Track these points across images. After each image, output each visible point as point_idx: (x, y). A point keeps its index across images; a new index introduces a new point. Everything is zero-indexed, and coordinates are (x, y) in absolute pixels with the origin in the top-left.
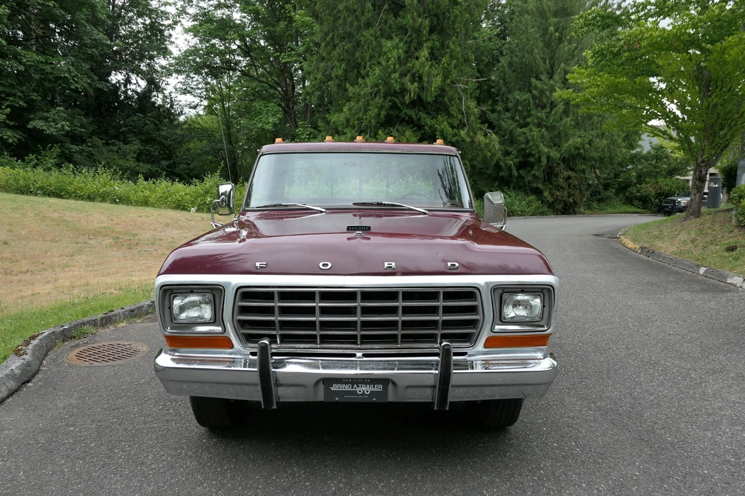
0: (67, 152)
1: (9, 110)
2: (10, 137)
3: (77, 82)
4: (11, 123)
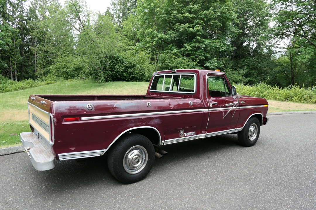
1: (198, 60)
3: (222, 48)
4: (199, 65)
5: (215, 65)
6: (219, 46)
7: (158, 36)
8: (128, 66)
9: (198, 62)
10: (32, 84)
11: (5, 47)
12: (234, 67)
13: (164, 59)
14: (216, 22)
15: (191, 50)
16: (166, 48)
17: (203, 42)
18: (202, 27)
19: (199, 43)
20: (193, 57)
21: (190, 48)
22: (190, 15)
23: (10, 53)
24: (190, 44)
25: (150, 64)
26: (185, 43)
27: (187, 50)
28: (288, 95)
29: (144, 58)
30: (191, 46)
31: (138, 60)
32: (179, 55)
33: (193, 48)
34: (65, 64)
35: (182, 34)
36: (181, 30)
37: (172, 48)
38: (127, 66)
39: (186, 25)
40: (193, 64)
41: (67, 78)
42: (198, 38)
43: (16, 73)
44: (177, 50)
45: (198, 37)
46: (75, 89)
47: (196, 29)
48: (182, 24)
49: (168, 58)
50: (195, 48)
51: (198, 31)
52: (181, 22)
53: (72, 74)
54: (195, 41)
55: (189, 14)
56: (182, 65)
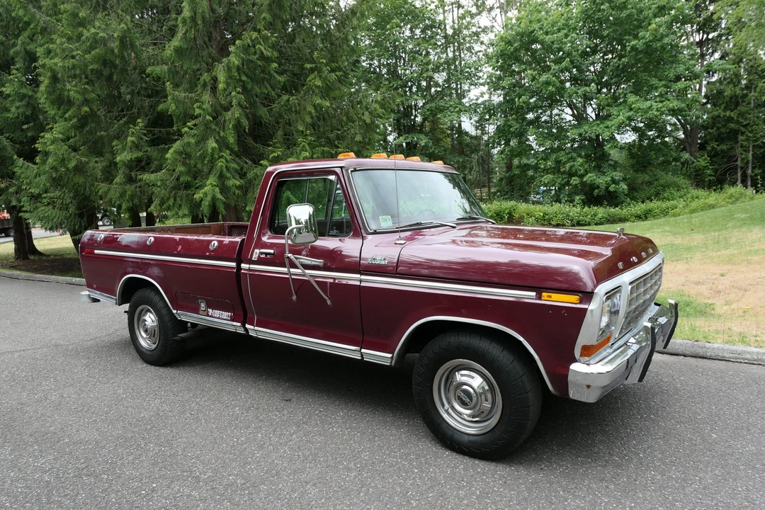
23: (738, 123)
43: (750, 171)
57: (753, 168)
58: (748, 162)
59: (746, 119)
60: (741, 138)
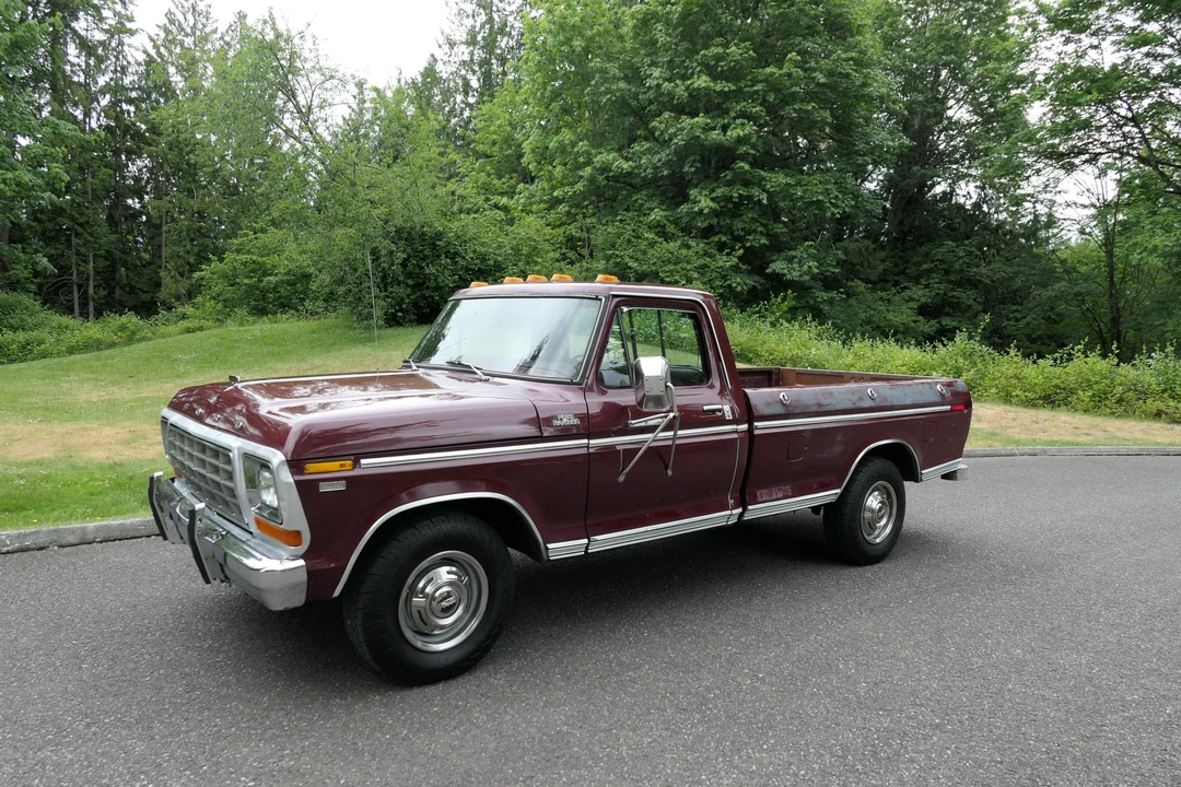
0: (812, 302)
1: (741, 251)
2: (739, 284)
3: (836, 207)
4: (744, 267)
5: (810, 267)
6: (821, 198)
7: (595, 160)
8: (473, 267)
9: (739, 258)
10: (133, 333)
11: (43, 198)
12: (891, 277)
13: (613, 246)
14: (810, 108)
15: (715, 210)
16: (625, 207)
17: (760, 183)
18: (754, 128)
19: (747, 184)
20: (724, 239)
21: (711, 204)
22: (712, 84)
23: (72, 219)
24: (713, 191)
25: (558, 261)
26: (696, 186)
27: (701, 210)
28: (1057, 386)
29: (534, 240)
30: (714, 195)
31: (512, 248)
32: (671, 229)
33: (722, 204)
34: (254, 258)
35: (683, 154)
36: (679, 137)
37: (647, 205)
38: (470, 269)
39: (696, 119)
40: (721, 264)
41: (260, 312)
42: (743, 167)
43: (91, 291)
44: (661, 213)
45: (742, 164)
46: (276, 349)
47: (735, 135)
48: (684, 117)
49: (629, 241)
50: (730, 206)
51: (740, 141)
52: (681, 110)
53: (280, 297)
54: (729, 177)
55: (708, 79)
56: (678, 267)
57: (95, 286)
58: (88, 279)
59: (82, 214)
60: (74, 240)
